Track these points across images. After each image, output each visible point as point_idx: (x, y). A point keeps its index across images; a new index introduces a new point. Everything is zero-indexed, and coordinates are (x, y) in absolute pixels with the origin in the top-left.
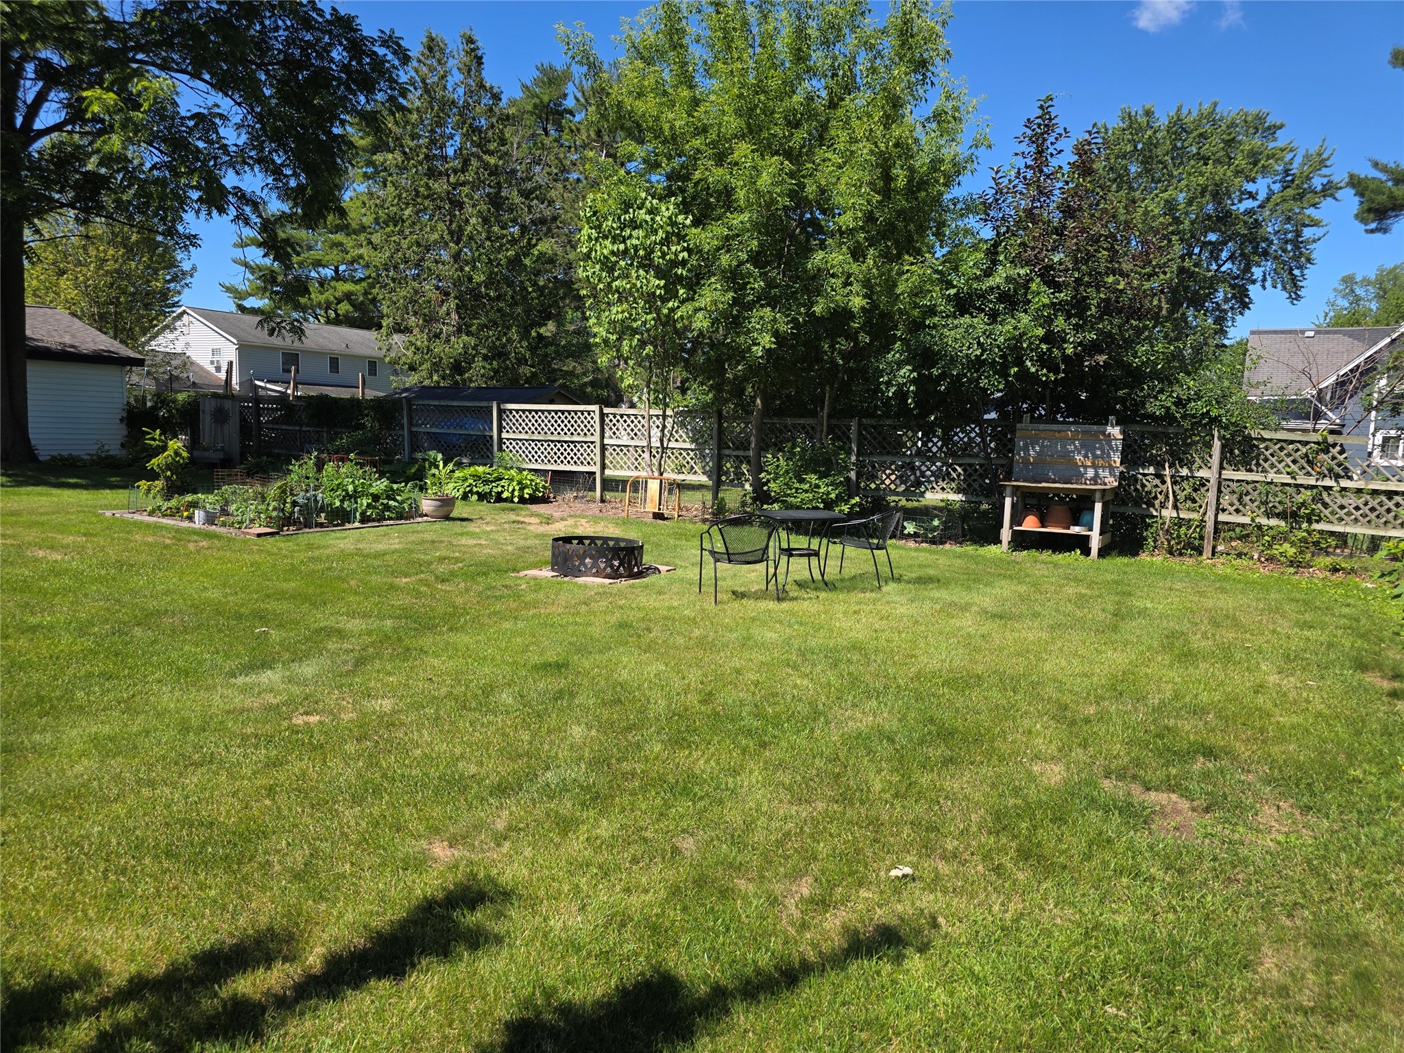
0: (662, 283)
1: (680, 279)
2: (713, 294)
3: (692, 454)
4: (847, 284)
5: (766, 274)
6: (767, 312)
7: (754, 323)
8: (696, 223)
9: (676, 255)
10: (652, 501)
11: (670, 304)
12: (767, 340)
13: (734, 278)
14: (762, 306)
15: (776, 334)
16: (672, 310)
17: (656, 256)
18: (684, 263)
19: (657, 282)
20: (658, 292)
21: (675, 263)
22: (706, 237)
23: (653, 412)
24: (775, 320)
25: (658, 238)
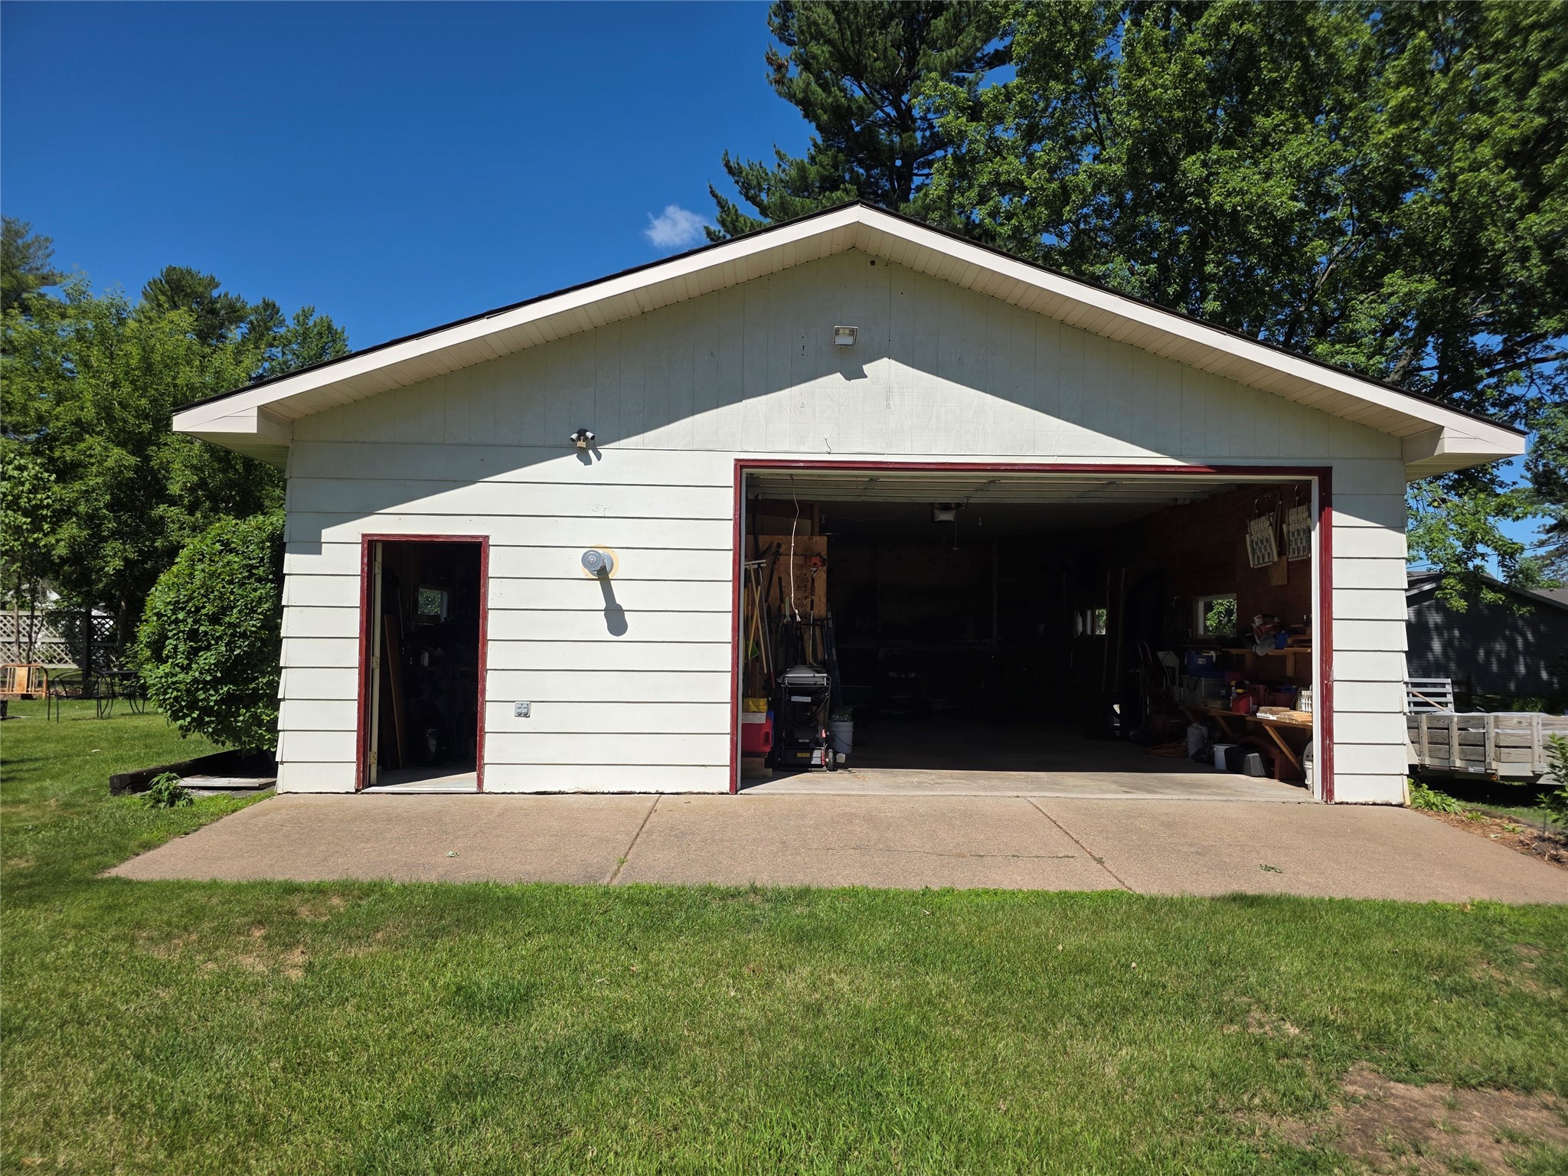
0: (29, 520)
1: (44, 518)
2: (70, 529)
3: (62, 647)
4: (181, 528)
5: (119, 517)
6: (118, 545)
7: (108, 551)
8: (57, 481)
9: (41, 500)
10: (20, 685)
11: (36, 536)
12: (118, 563)
13: (91, 520)
14: (116, 539)
15: (126, 560)
16: (37, 539)
17: (23, 502)
18: (48, 506)
19: (24, 519)
20: (25, 527)
21: (41, 507)
22: (67, 492)
23: (21, 613)
24: (125, 550)
25: (25, 489)
